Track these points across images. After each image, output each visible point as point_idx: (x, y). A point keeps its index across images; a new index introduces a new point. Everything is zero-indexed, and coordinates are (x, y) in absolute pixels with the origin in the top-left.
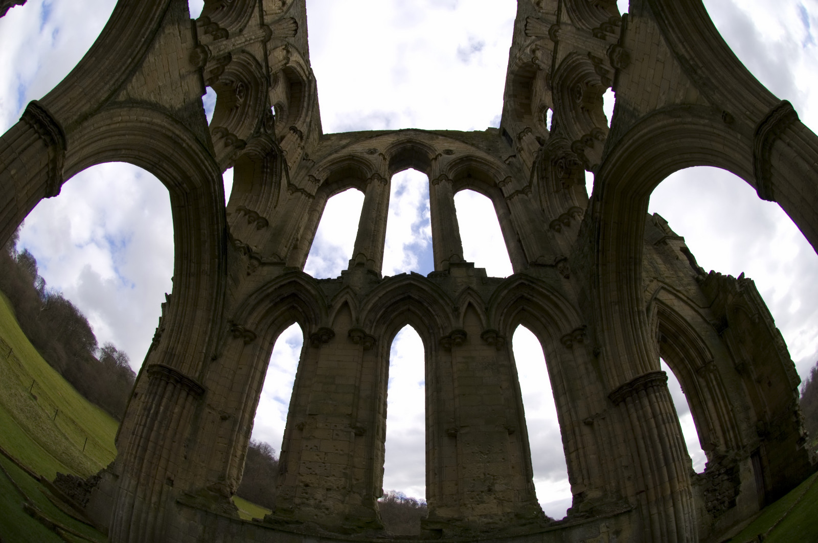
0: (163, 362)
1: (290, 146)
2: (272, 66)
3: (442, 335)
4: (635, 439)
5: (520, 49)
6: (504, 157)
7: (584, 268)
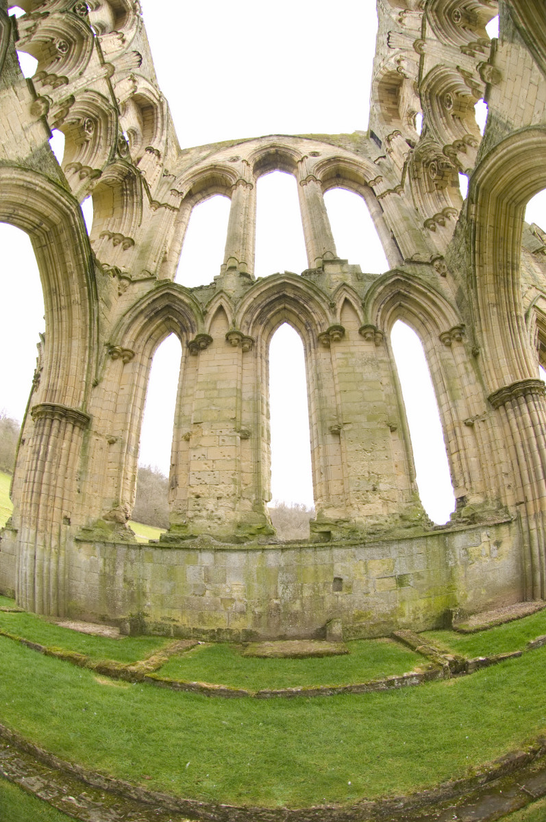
0: (45, 401)
1: (149, 167)
2: (119, 96)
3: (320, 332)
4: (515, 446)
6: (374, 158)
7: (460, 267)
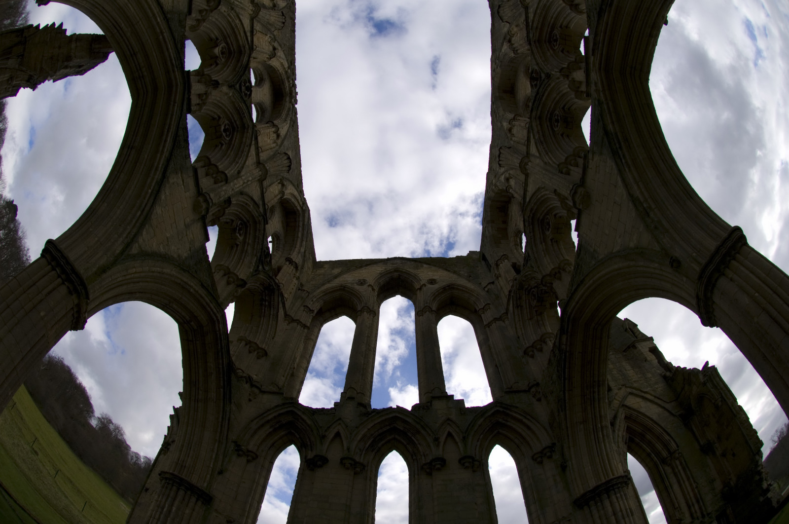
0: (174, 471)
2: (268, 203)
3: (424, 461)
6: (484, 284)
7: (553, 393)
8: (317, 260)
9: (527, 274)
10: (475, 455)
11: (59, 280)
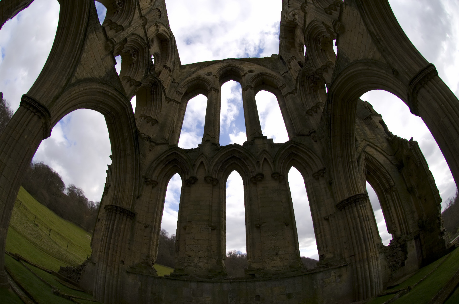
2: (150, 36)
4: (349, 228)
5: (286, 13)
7: (324, 137)
8: (182, 65)
9: (307, 68)
10: (281, 172)
11: (33, 114)
